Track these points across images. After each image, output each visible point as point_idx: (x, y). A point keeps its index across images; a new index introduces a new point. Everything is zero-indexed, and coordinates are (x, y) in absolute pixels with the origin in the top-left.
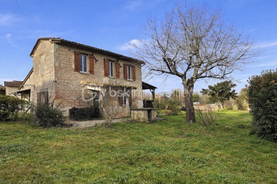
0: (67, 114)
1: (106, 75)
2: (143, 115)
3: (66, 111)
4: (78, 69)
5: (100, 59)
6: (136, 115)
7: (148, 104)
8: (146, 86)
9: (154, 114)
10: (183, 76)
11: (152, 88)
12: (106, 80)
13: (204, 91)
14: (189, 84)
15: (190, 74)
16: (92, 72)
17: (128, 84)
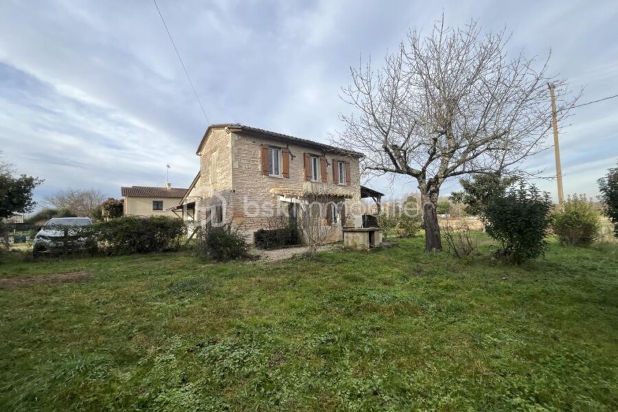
0: (250, 240)
1: (308, 178)
2: (361, 240)
3: (249, 235)
4: (266, 171)
5: (298, 153)
6: (350, 239)
7: (369, 220)
8: (366, 192)
9: (379, 237)
10: (420, 176)
11: (376, 195)
12: (307, 187)
13: (456, 197)
14: (431, 188)
15: (433, 170)
16: (286, 174)
17: (340, 191)
